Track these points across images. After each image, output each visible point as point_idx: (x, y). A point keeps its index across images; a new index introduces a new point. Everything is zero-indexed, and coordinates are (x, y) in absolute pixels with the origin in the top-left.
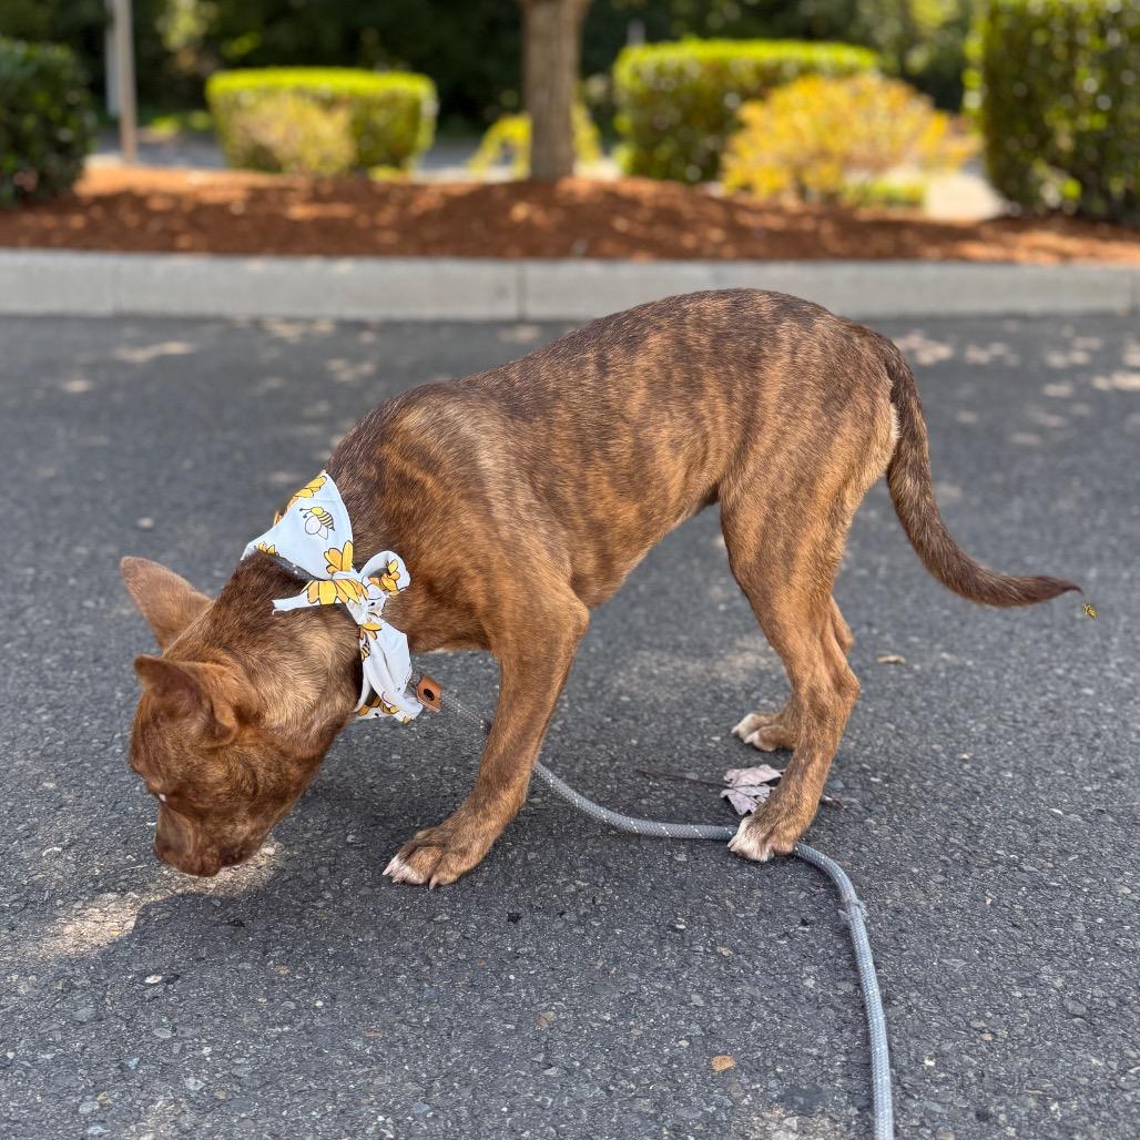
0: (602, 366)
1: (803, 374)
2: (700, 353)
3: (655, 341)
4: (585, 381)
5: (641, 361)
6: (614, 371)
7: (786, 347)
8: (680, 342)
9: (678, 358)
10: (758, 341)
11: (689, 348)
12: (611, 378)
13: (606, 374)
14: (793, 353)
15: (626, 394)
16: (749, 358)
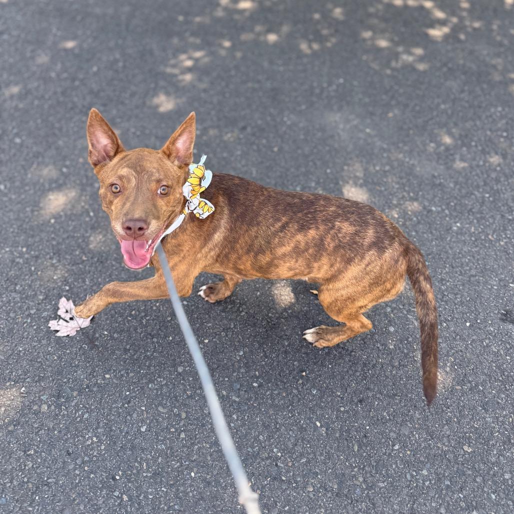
0: (283, 227)
1: (367, 274)
2: (327, 249)
3: (312, 233)
4: (271, 228)
5: (299, 237)
6: (285, 233)
7: (365, 261)
8: (322, 240)
9: (316, 245)
10: (355, 256)
11: (323, 245)
12: (281, 235)
13: (281, 231)
14: (367, 265)
15: (282, 244)
16: (348, 259)
